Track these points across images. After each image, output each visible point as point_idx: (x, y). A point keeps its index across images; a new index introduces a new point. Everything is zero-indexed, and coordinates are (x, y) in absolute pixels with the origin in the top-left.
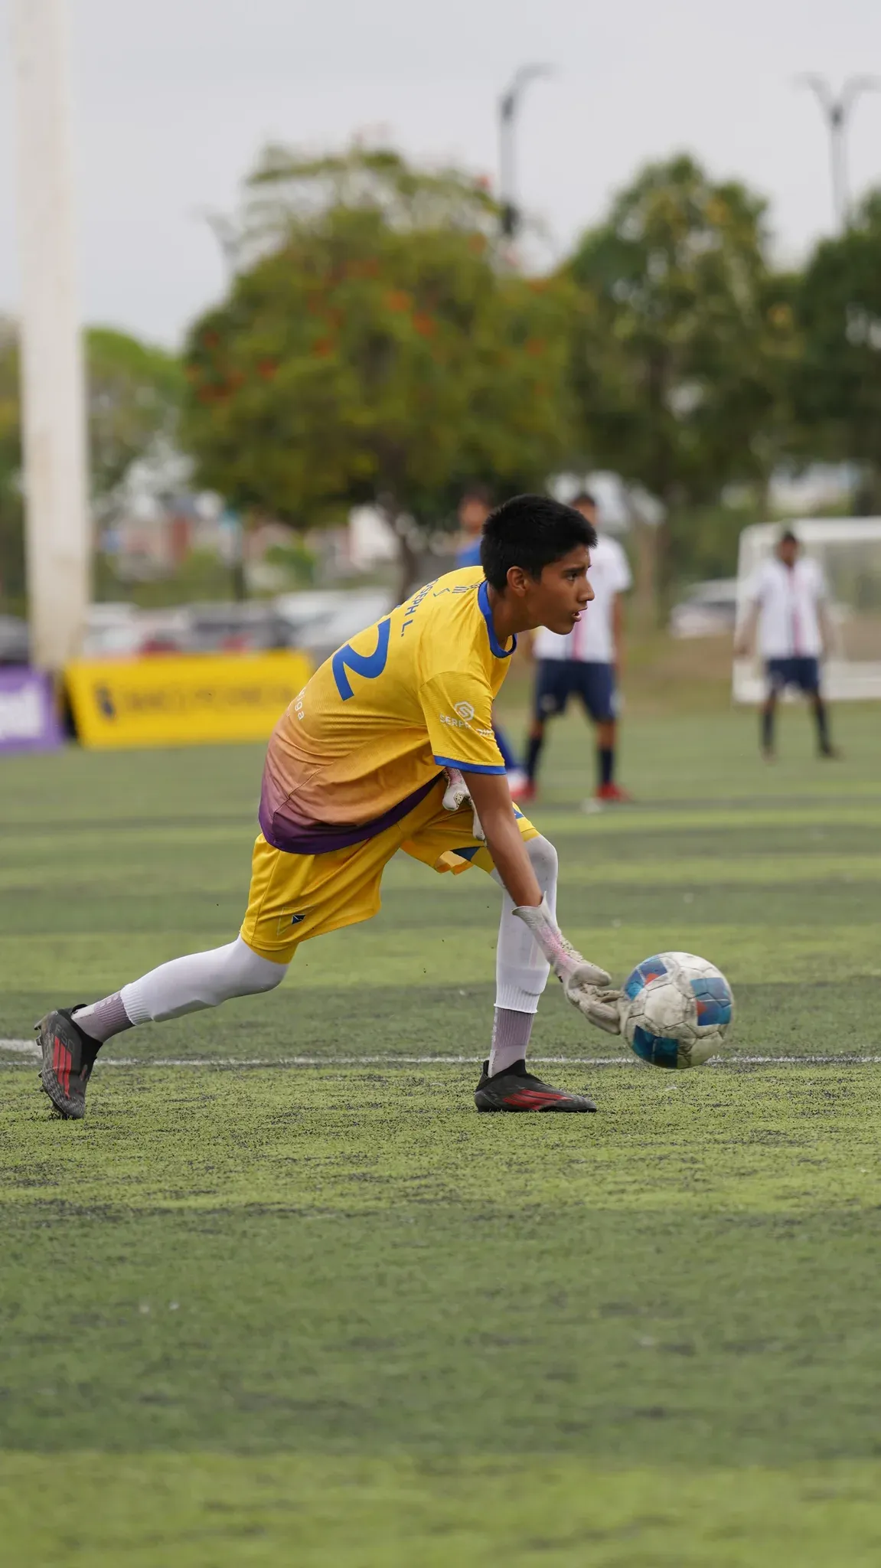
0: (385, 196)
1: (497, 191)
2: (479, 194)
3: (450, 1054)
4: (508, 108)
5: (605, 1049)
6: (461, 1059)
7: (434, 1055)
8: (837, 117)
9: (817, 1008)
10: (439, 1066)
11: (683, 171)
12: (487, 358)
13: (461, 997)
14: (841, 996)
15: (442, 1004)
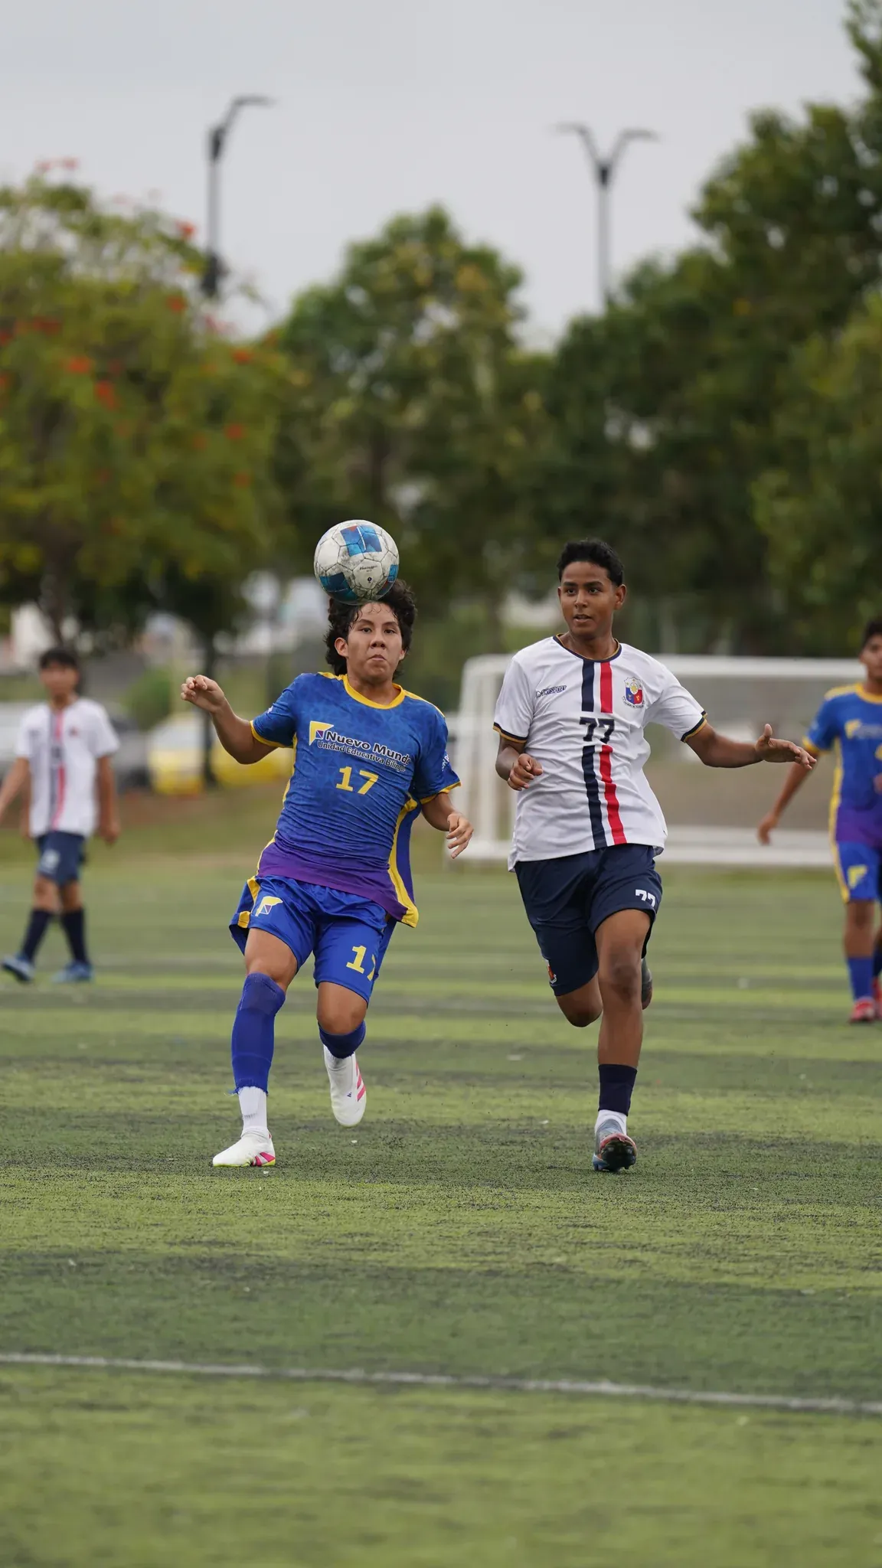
0: (67, 242)
1: (200, 241)
2: (179, 244)
3: (47, 1351)
4: (216, 144)
5: (229, 1352)
6: (58, 1359)
7: (28, 1350)
8: (604, 174)
9: (484, 1307)
10: (31, 1367)
11: (436, 228)
12: (175, 439)
13: (70, 1268)
14: (514, 1293)
15: (47, 1278)
